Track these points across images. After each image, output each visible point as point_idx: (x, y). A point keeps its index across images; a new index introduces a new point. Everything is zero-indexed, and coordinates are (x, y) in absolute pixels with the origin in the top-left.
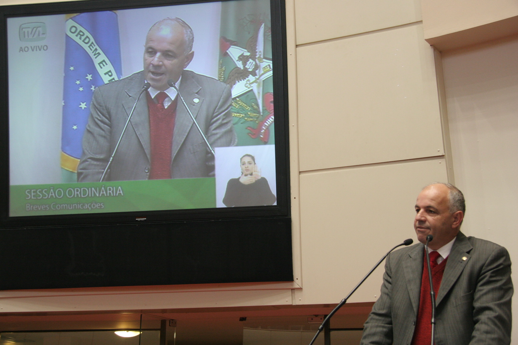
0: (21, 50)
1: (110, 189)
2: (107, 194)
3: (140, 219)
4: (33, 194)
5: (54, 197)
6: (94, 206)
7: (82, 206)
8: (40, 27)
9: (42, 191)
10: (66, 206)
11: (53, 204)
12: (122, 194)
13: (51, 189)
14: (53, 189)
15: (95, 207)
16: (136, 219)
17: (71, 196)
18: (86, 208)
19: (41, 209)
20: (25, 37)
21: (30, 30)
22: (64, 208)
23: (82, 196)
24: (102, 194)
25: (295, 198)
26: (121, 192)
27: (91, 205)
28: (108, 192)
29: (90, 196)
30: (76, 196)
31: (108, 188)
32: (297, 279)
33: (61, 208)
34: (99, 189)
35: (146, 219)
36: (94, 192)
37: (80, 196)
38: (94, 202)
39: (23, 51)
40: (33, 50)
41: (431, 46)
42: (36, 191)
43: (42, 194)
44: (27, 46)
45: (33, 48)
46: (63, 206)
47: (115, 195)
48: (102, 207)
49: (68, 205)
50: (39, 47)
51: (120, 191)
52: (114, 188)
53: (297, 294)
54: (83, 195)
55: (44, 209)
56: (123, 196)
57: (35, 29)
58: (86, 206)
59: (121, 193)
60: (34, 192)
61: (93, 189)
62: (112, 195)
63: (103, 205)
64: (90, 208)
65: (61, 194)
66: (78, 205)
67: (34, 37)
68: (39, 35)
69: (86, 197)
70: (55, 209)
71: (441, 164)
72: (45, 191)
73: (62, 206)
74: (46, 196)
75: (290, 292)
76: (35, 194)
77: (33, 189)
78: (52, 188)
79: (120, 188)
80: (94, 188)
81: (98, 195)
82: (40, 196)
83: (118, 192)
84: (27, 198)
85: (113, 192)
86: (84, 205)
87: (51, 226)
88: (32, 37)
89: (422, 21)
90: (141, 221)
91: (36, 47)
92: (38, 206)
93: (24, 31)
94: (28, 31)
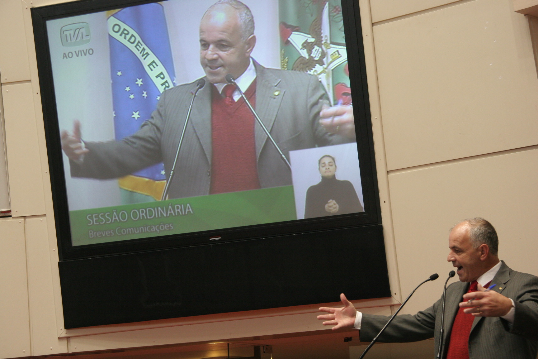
0: (65, 57)
1: (178, 208)
2: (175, 213)
3: (214, 239)
4: (94, 219)
5: (118, 221)
6: (162, 227)
7: (149, 228)
8: (83, 28)
9: (104, 215)
10: (131, 230)
11: (118, 228)
12: (192, 212)
13: (113, 212)
14: (116, 212)
15: (164, 229)
16: (210, 239)
17: (136, 218)
18: (154, 230)
19: (105, 235)
20: (67, 41)
21: (72, 32)
22: (130, 232)
23: (148, 218)
24: (170, 214)
25: (385, 202)
26: (191, 210)
27: (159, 227)
28: (176, 210)
29: (157, 216)
30: (141, 218)
31: (176, 206)
32: (395, 294)
33: (127, 233)
34: (166, 208)
35: (220, 238)
36: (161, 212)
37: (145, 217)
38: (161, 223)
39: (67, 58)
40: (78, 56)
41: (525, 15)
42: (98, 215)
43: (105, 218)
44: (71, 51)
45: (77, 53)
46: (129, 230)
47: (183, 213)
48: (171, 228)
49: (134, 229)
50: (83, 51)
51: (189, 209)
52: (183, 206)
54: (150, 216)
55: (109, 236)
56: (193, 214)
57: (77, 31)
58: (154, 228)
59: (190, 211)
60: (96, 217)
61: (159, 208)
62: (181, 214)
63: (172, 225)
64: (158, 230)
65: (125, 216)
66: (145, 228)
67: (77, 40)
68: (82, 37)
69: (152, 219)
70: (120, 234)
72: (108, 215)
73: (127, 230)
74: (109, 220)
75: (389, 309)
76: (97, 219)
77: (94, 214)
78: (115, 211)
79: (188, 205)
80: (161, 208)
81: (165, 215)
82: (102, 221)
83: (187, 210)
84: (89, 224)
85: (181, 210)
86: (151, 227)
87: (117, 254)
88: (75, 40)
90: (215, 241)
91: (81, 51)
92: (102, 232)
93: (66, 35)
94: (70, 34)
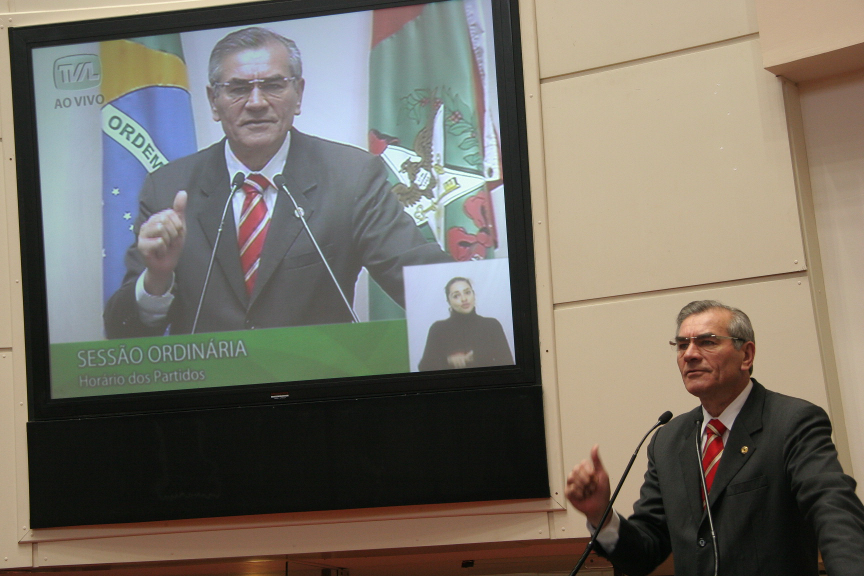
0: (59, 105)
1: (223, 346)
2: (218, 354)
3: (279, 396)
4: (90, 358)
5: (128, 362)
8: (90, 62)
9: (106, 352)
12: (245, 354)
13: (120, 349)
14: (125, 348)
16: (272, 397)
17: (155, 359)
20: (63, 81)
21: (72, 68)
23: (176, 359)
24: (210, 355)
25: (547, 351)
26: (243, 350)
28: (221, 350)
29: (189, 358)
30: (165, 360)
31: (220, 343)
32: (557, 493)
34: (204, 346)
35: (288, 396)
36: (196, 350)
37: (171, 359)
39: (61, 107)
40: (79, 105)
41: (777, 76)
42: (96, 352)
43: (107, 357)
44: (69, 97)
45: (78, 100)
47: (232, 355)
50: (88, 97)
51: (241, 348)
52: (231, 343)
53: (558, 520)
54: (178, 357)
56: (246, 357)
57: (81, 66)
59: (242, 352)
60: (92, 354)
61: (194, 345)
62: (228, 355)
65: (140, 356)
67: (80, 81)
68: (88, 77)
69: (183, 361)
71: (800, 288)
72: (111, 353)
74: (113, 361)
75: (545, 517)
76: (94, 358)
77: (90, 350)
78: (123, 346)
79: (240, 342)
80: (197, 345)
81: (203, 357)
82: (102, 361)
83: (238, 350)
84: (80, 366)
85: (229, 349)
87: (124, 413)
88: (75, 81)
89: (758, 33)
90: (279, 399)
91: (84, 97)
93: (62, 72)
94: (69, 71)
